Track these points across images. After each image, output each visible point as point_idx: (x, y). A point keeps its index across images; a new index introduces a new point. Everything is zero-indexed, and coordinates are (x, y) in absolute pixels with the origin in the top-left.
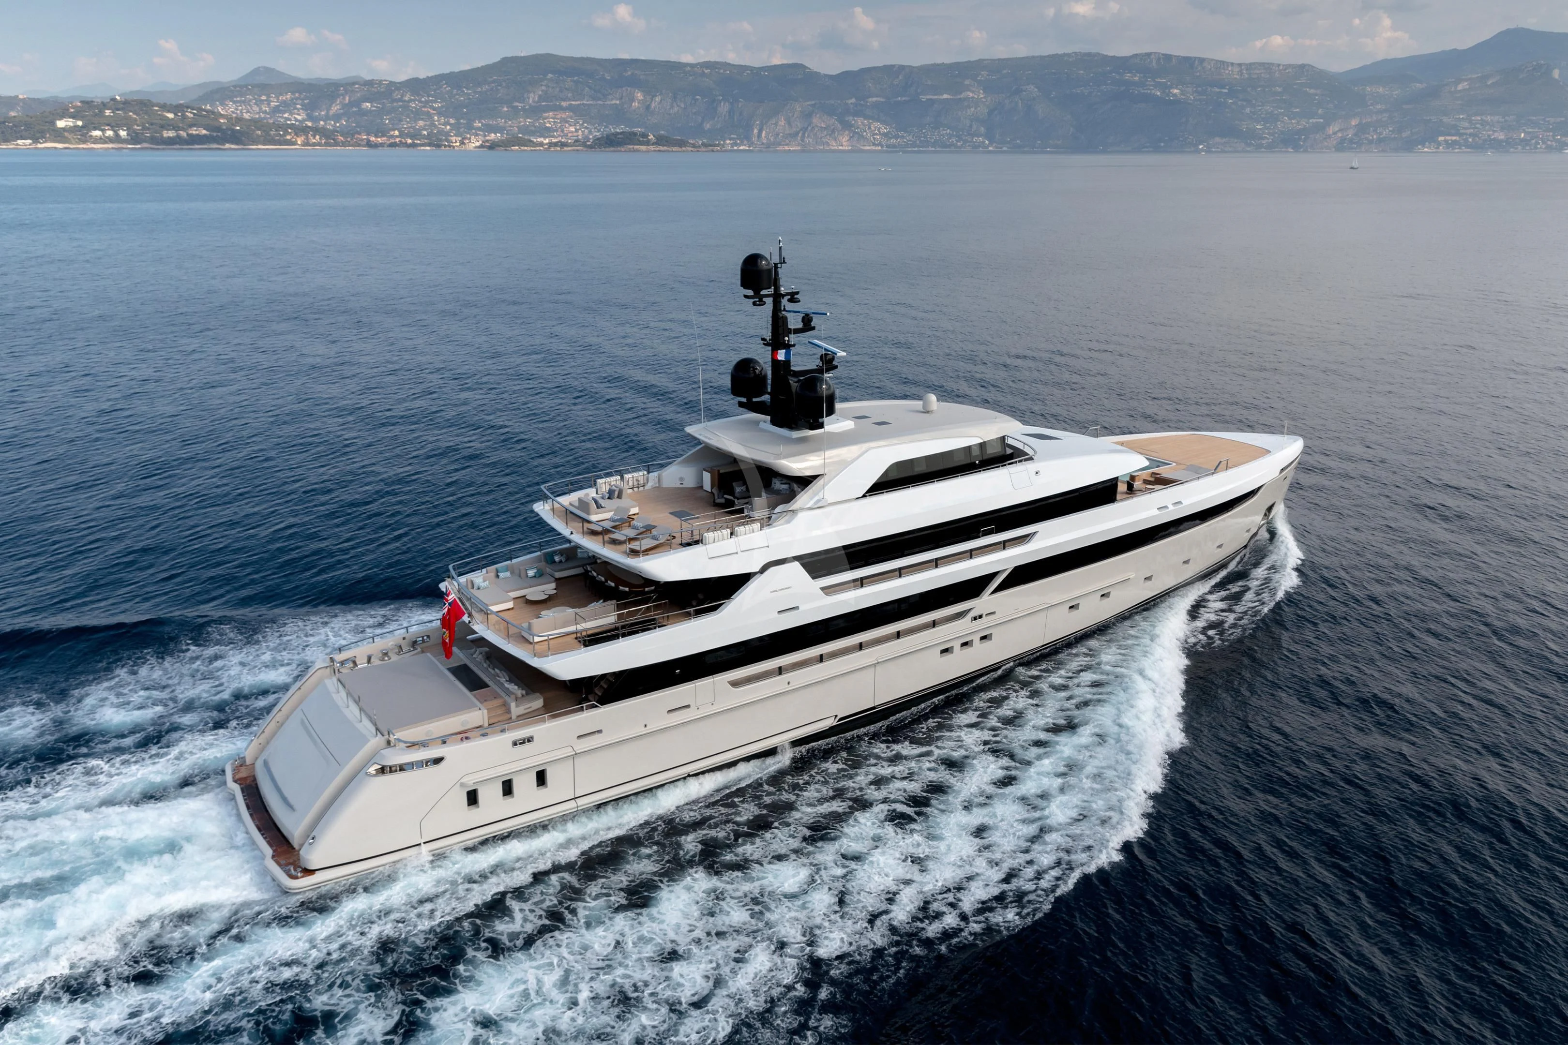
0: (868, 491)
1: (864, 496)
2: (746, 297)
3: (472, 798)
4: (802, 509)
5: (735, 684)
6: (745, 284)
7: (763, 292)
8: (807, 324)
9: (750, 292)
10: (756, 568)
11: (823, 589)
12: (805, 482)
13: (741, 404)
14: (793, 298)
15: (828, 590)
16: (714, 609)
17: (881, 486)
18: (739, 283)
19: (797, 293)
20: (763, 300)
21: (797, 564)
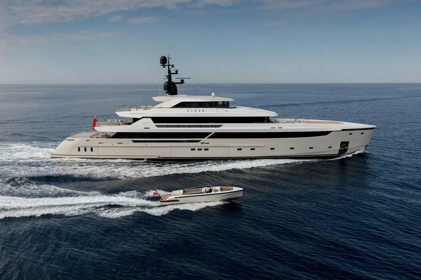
0: (173, 107)
1: (171, 108)
2: (161, 65)
3: (79, 150)
5: (134, 141)
7: (165, 64)
8: (177, 72)
9: (162, 64)
10: (140, 118)
11: (156, 125)
12: (159, 103)
14: (173, 66)
15: (158, 126)
16: (131, 124)
19: (174, 65)
20: (165, 66)
21: (150, 119)
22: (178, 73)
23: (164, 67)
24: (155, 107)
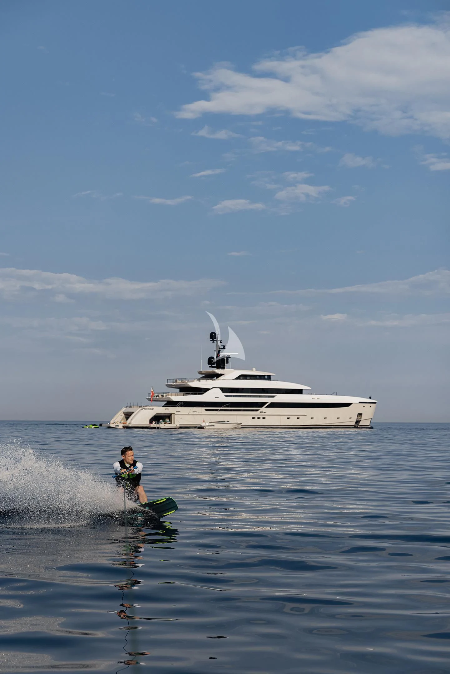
1: (234, 379)
2: (211, 340)
4: (220, 379)
5: (207, 410)
6: (211, 338)
7: (214, 340)
8: (224, 347)
9: (212, 340)
10: (211, 388)
11: (225, 395)
12: (221, 375)
13: (210, 367)
15: (226, 396)
16: (202, 394)
17: (238, 378)
18: (209, 338)
19: (221, 341)
20: (215, 341)
21: (219, 389)
22: (225, 349)
23: (213, 342)
24: (219, 378)
